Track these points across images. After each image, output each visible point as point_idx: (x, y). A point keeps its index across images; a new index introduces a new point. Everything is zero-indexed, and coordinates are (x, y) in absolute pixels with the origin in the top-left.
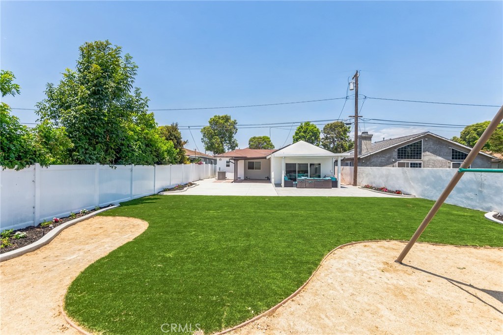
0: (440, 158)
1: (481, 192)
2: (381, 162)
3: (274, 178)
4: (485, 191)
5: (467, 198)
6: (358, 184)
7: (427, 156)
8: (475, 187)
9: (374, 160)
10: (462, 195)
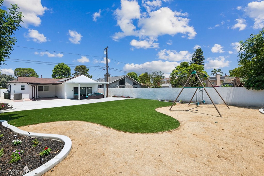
0: (130, 85)
1: (155, 94)
2: (114, 86)
3: (67, 96)
4: (156, 94)
5: (151, 97)
6: (108, 96)
7: (127, 84)
8: (153, 93)
9: (111, 85)
10: (150, 96)
